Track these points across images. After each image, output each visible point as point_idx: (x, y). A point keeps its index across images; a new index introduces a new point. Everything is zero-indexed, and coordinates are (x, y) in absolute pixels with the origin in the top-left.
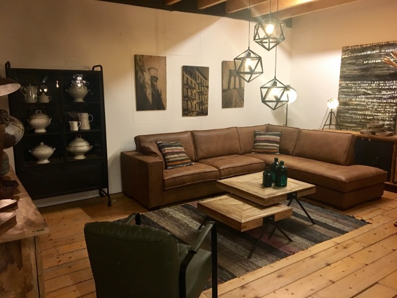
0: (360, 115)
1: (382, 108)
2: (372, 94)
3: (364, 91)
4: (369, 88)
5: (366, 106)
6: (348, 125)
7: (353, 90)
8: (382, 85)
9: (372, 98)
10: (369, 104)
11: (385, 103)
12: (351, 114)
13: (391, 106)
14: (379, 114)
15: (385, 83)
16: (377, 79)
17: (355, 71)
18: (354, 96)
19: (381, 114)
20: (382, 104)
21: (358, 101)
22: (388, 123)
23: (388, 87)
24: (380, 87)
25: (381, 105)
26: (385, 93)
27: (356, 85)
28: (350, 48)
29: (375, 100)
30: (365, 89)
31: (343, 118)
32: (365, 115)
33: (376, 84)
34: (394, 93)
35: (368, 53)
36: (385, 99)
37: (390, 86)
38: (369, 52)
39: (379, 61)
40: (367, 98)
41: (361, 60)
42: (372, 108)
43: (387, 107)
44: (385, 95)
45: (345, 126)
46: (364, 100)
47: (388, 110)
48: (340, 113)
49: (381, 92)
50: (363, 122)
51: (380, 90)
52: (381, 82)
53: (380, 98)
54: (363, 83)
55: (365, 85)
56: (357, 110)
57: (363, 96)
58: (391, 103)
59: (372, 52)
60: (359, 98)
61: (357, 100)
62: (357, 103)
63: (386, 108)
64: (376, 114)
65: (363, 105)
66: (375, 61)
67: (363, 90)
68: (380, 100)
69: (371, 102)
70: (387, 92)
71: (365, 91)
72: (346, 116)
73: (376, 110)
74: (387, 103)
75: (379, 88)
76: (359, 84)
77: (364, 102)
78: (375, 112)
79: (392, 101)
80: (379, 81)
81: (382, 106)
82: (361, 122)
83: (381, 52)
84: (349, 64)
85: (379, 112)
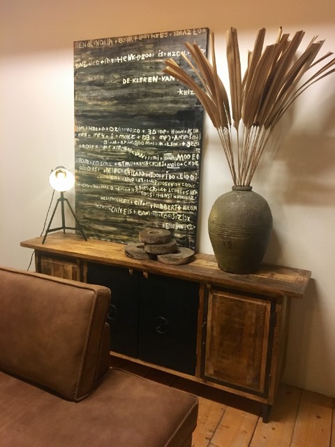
0: (123, 206)
1: (167, 192)
2: (144, 160)
3: (127, 152)
4: (137, 143)
5: (134, 187)
6: (101, 228)
7: (105, 147)
8: (165, 138)
9: (146, 169)
10: (141, 183)
11: (172, 181)
12: (104, 203)
13: (185, 189)
14: (161, 206)
15: (170, 134)
16: (153, 124)
17: (106, 103)
18: (108, 161)
19: (165, 207)
20: (165, 184)
21: (117, 174)
22: (181, 227)
23: (176, 144)
24: (161, 144)
25: (164, 187)
26: (171, 159)
27: (110, 135)
28: (90, 45)
29: (151, 174)
30: (130, 146)
31: (90, 213)
32: (133, 207)
33: (151, 136)
34: (191, 159)
35: (129, 59)
36: (171, 171)
37: (181, 140)
38: (131, 57)
39: (155, 79)
40: (135, 168)
41: (117, 76)
42: (146, 191)
43: (178, 191)
44: (171, 162)
45: (95, 230)
46: (127, 171)
47: (178, 197)
48: (83, 200)
49: (161, 155)
50: (131, 223)
51: (161, 150)
52: (161, 131)
53: (162, 170)
54: (125, 133)
55: (128, 137)
56: (115, 193)
57: (127, 163)
58: (184, 181)
59: (139, 56)
60: (118, 167)
61: (115, 171)
62: (116, 178)
63: (176, 194)
64: (155, 206)
65: (127, 185)
66: (145, 80)
67: (125, 148)
68: (161, 173)
69: (145, 178)
70: (176, 156)
71: (130, 150)
72: (95, 208)
73: (154, 197)
74: (176, 181)
75: (158, 147)
76: (115, 133)
77: (130, 177)
78: (153, 202)
79: (187, 177)
80: (157, 127)
81: (167, 188)
82: (125, 222)
83: (156, 57)
84: (91, 83)
85: (162, 201)
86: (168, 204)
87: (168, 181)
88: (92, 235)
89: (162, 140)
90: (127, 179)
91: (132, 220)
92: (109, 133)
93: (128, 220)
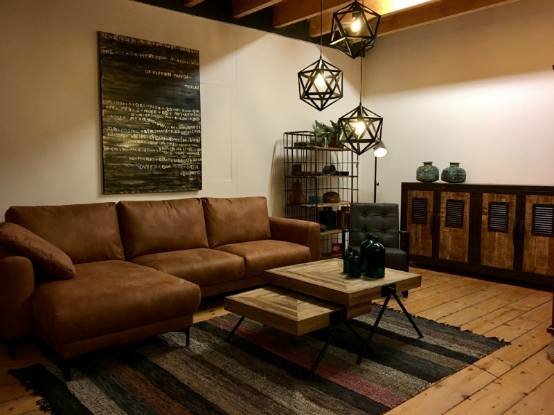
0: (150, 163)
1: (182, 151)
2: (164, 129)
3: (151, 123)
4: (158, 117)
5: (157, 148)
6: (131, 183)
7: (132, 118)
8: (178, 114)
9: (168, 135)
10: (163, 145)
11: (185, 143)
12: (133, 162)
13: (193, 148)
14: (179, 161)
15: (181, 112)
16: (170, 104)
17: (132, 85)
18: (135, 129)
19: (181, 161)
20: (181, 145)
21: (143, 139)
22: (193, 173)
23: (186, 119)
24: (176, 118)
25: (180, 147)
26: (184, 128)
27: (136, 110)
28: (115, 38)
29: (170, 139)
30: (153, 118)
31: (120, 171)
32: (158, 163)
33: (169, 112)
34: (195, 129)
36: (184, 137)
37: (189, 117)
38: (151, 56)
39: (169, 75)
40: (158, 134)
41: (140, 67)
42: (168, 150)
43: (190, 149)
44: (184, 130)
45: (125, 185)
46: (152, 137)
47: (190, 153)
48: (111, 162)
49: (177, 126)
50: (157, 175)
51: (176, 123)
52: (175, 110)
53: (178, 136)
54: (149, 109)
55: (151, 112)
56: (144, 154)
57: (151, 131)
58: (193, 143)
59: (156, 57)
60: (144, 134)
61: (142, 136)
62: (142, 142)
63: (188, 151)
64: (175, 161)
65: (152, 147)
66: (162, 74)
67: (149, 120)
68: (177, 138)
69: (165, 141)
70: (186, 126)
71: (153, 121)
72: (125, 166)
73: (174, 154)
74: (188, 143)
75: (174, 119)
76: (140, 108)
77: (155, 141)
78: (173, 158)
79: (194, 140)
80: (173, 107)
81: (182, 148)
82: (153, 175)
84: (117, 68)
85: (179, 157)
86: (183, 159)
87: (183, 143)
88: (122, 190)
89: (177, 116)
90: (152, 143)
91: (157, 173)
92: (135, 108)
93: (155, 173)
